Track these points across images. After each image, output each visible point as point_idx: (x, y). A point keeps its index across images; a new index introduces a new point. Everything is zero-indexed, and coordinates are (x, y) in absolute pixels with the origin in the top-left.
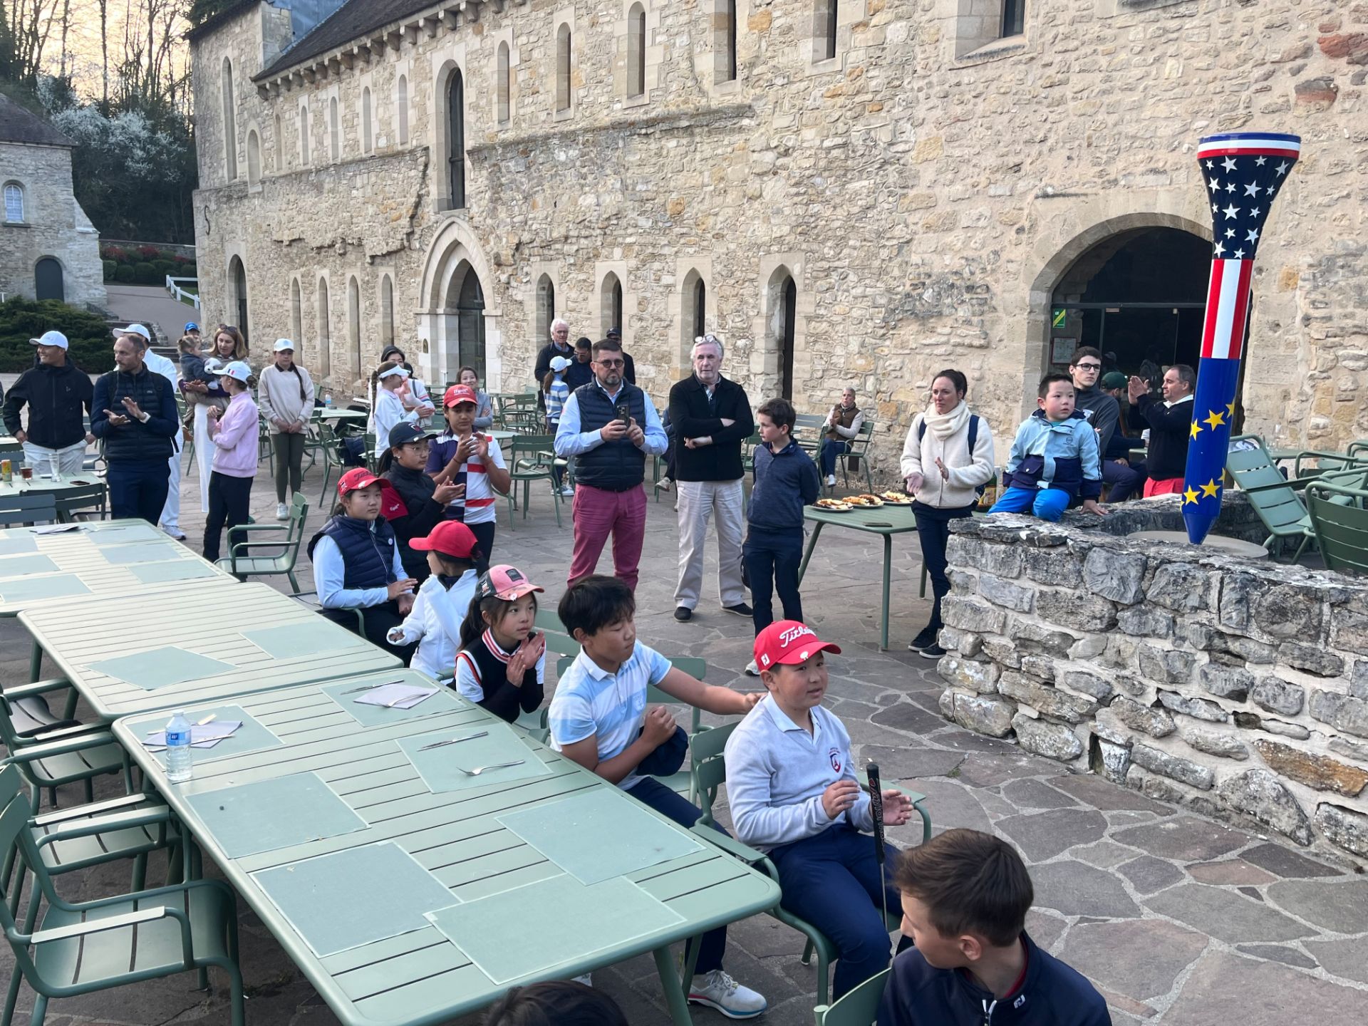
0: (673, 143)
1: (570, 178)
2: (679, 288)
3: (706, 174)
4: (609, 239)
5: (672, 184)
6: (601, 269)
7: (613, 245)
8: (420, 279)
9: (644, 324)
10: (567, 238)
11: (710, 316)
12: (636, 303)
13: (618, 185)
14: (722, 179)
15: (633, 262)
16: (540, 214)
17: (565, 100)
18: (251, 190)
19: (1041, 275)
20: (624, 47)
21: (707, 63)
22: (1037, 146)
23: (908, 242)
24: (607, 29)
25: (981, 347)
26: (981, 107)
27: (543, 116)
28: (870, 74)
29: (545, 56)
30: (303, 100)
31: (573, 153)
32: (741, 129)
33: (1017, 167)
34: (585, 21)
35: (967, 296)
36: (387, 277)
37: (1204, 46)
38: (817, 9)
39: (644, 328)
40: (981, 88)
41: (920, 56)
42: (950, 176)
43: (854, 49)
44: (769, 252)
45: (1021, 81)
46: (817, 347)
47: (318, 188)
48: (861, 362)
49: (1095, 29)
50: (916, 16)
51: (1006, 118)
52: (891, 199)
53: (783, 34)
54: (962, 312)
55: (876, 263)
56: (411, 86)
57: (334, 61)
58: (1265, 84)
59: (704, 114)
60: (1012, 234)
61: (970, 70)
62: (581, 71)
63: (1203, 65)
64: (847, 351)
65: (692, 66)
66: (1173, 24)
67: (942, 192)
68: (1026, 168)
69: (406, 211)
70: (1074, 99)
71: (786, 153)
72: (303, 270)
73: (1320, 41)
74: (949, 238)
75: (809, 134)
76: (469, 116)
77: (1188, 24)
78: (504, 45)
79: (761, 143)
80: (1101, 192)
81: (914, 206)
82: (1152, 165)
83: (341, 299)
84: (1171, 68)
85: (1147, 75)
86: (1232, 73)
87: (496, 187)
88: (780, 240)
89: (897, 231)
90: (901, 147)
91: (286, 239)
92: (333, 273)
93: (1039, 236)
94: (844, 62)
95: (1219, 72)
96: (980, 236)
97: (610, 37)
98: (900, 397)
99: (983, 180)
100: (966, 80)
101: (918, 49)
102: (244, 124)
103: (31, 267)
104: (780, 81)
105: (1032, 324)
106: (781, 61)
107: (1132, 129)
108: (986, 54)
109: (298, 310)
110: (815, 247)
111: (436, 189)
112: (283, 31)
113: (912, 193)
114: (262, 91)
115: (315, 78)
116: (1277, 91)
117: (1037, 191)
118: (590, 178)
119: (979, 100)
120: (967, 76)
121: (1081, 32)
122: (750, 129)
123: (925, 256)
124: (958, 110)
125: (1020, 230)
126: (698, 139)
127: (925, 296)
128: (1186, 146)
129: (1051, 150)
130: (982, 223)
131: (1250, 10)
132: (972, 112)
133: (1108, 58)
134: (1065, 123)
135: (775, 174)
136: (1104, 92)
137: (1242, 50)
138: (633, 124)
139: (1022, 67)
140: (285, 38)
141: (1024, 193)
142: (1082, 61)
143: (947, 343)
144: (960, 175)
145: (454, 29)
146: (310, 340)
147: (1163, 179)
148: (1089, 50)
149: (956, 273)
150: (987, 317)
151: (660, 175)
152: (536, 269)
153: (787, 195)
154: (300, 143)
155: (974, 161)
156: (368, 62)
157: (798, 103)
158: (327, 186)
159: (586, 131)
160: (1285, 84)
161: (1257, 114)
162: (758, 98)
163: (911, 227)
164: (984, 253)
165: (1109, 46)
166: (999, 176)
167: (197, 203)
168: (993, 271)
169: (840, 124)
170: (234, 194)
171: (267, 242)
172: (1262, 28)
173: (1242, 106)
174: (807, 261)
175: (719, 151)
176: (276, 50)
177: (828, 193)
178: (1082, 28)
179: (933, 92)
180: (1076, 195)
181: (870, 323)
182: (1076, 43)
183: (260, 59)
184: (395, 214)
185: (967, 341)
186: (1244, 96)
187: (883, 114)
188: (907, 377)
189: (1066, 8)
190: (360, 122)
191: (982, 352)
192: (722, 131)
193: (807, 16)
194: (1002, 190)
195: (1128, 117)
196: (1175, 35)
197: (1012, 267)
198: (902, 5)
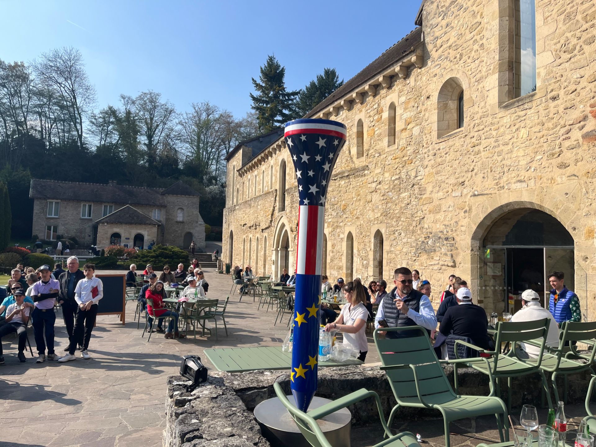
0: (343, 182)
2: (345, 239)
3: (354, 193)
5: (343, 198)
8: (273, 237)
9: (334, 254)
11: (355, 251)
12: (331, 245)
14: (359, 195)
15: (331, 229)
18: (236, 208)
19: (475, 232)
21: (355, 151)
22: (470, 173)
23: (423, 218)
25: (452, 266)
26: (448, 158)
28: (408, 149)
30: (249, 176)
32: (365, 175)
33: (463, 183)
35: (445, 242)
36: (266, 237)
37: (537, 121)
38: (389, 125)
39: (334, 256)
40: (447, 150)
41: (425, 139)
43: (402, 139)
44: (374, 224)
45: (462, 146)
46: (391, 265)
47: (250, 206)
49: (489, 119)
50: (423, 123)
51: (457, 162)
52: (416, 200)
53: (378, 136)
54: (443, 250)
55: (411, 228)
56: (274, 169)
57: (255, 162)
58: (567, 136)
59: (352, 170)
60: (462, 214)
61: (443, 143)
63: (537, 130)
65: (350, 152)
66: (523, 113)
67: (435, 196)
68: (466, 183)
69: (270, 213)
70: (484, 151)
71: (380, 183)
72: (246, 235)
73: (591, 112)
74: (438, 216)
75: (387, 175)
76: (287, 177)
77: (529, 112)
79: (370, 180)
80: (498, 192)
81: (425, 203)
82: (519, 178)
83: (254, 245)
84: (523, 133)
85: (513, 137)
86: (551, 132)
87: (292, 202)
88: (377, 219)
89: (419, 214)
90: (419, 178)
91: (242, 224)
92: (253, 236)
93: (473, 213)
94: (399, 145)
95: (545, 132)
99: (450, 190)
100: (441, 148)
101: (424, 137)
102: (236, 186)
103: (183, 236)
104: (377, 155)
105: (473, 256)
106: (378, 147)
107: (508, 162)
108: (448, 136)
109: (244, 249)
110: (389, 221)
111: (278, 204)
112: (249, 155)
113: (424, 197)
114: (241, 175)
115: (251, 168)
116: (573, 139)
117: (471, 194)
119: (447, 155)
120: (442, 146)
121: (484, 122)
122: (368, 175)
123: (430, 225)
124: (440, 160)
125: (465, 212)
126: (351, 180)
127: (429, 242)
128: (533, 168)
129: (476, 174)
130: (451, 209)
131: (556, 102)
132: (445, 160)
133: (496, 132)
134: (480, 162)
135: (376, 192)
136: (496, 147)
137: (555, 120)
139: (462, 139)
141: (467, 194)
142: (485, 134)
143: (438, 264)
144: (441, 188)
147: (524, 185)
148: (488, 129)
149: (441, 232)
150: (454, 252)
151: (340, 195)
153: (380, 200)
154: (248, 191)
155: (446, 182)
156: (264, 162)
157: (383, 163)
158: (252, 205)
160: (576, 134)
161: (565, 150)
162: (370, 162)
163: (424, 212)
164: (452, 222)
165: (496, 126)
166: (456, 187)
167: (224, 213)
168: (456, 230)
169: (397, 170)
170: (233, 210)
171: (239, 225)
172: (563, 110)
173: (557, 147)
174: (387, 228)
175: (358, 184)
176: (246, 161)
177: (394, 199)
178: (484, 120)
179: (430, 154)
180: (487, 194)
181: (410, 255)
182: (483, 127)
183: (241, 164)
184: (268, 214)
185: (446, 264)
186: (558, 142)
187: (412, 164)
189: (478, 112)
190: (261, 182)
191: (453, 269)
192: (358, 176)
193: (385, 128)
194: (458, 193)
195: (506, 157)
196: (524, 118)
197: (463, 229)
198: (417, 119)
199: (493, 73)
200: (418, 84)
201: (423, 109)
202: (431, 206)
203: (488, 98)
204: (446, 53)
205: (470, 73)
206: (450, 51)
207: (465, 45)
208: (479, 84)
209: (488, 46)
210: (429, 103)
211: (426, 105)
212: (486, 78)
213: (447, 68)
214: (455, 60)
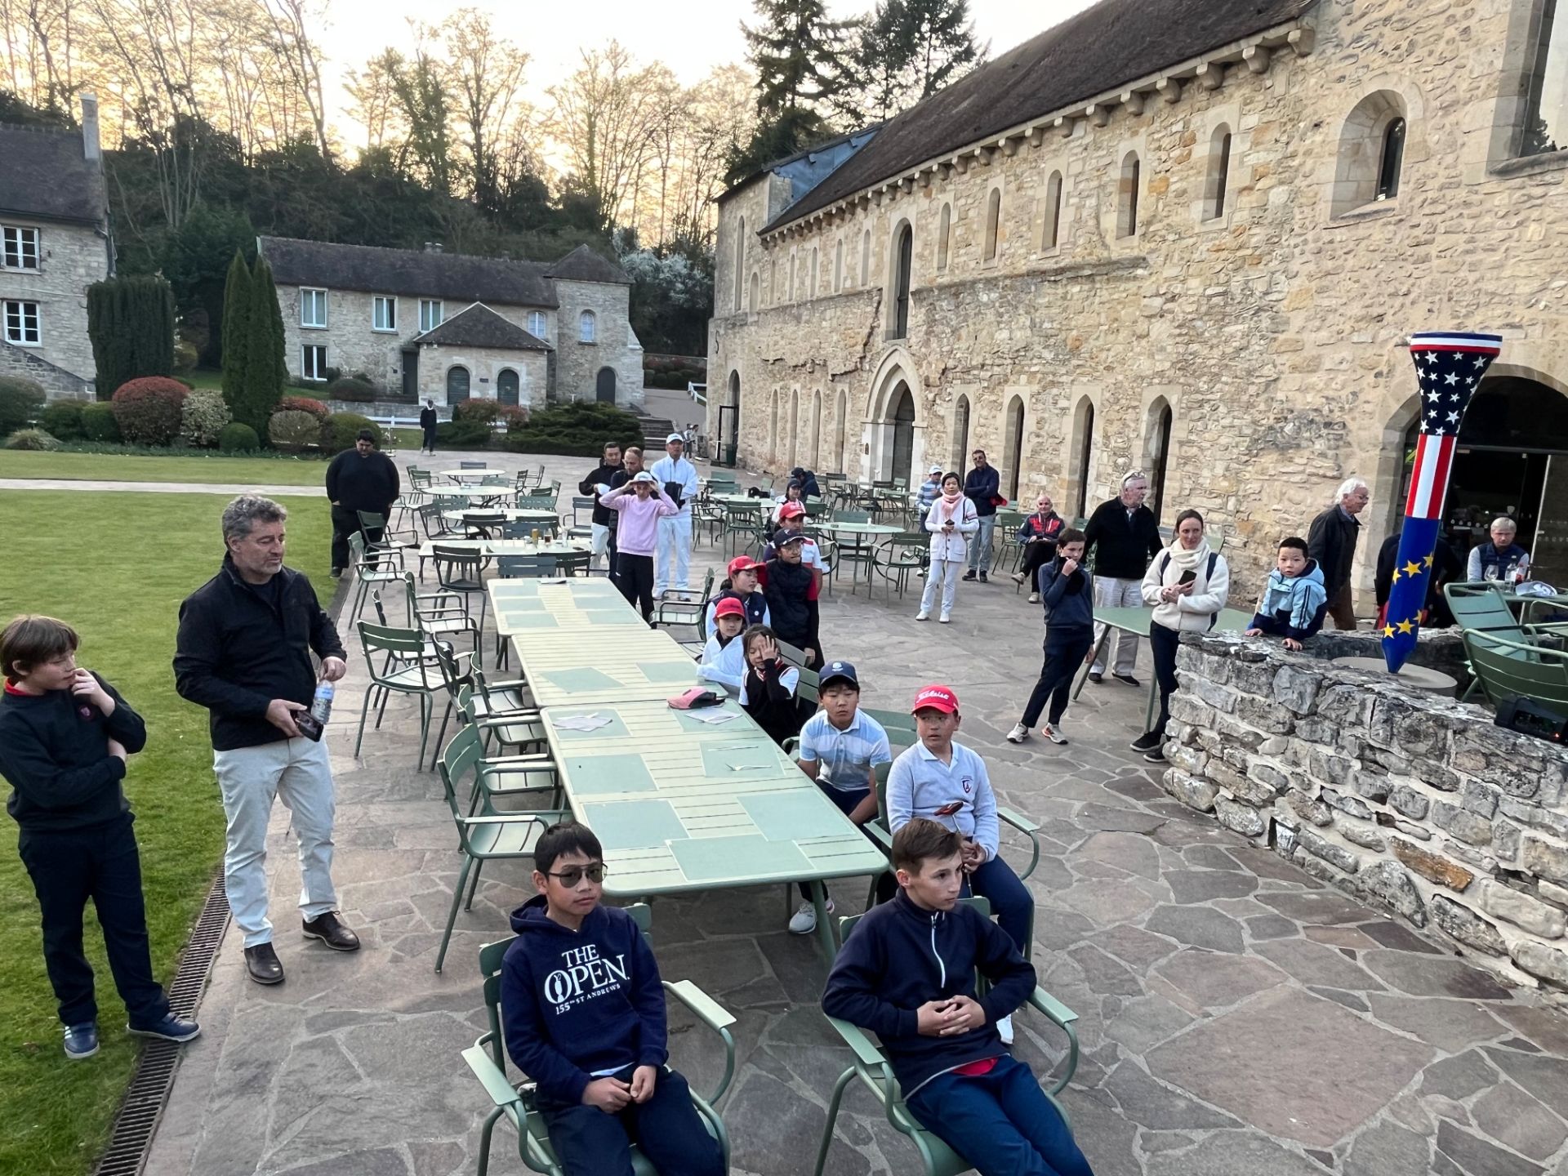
0: (1076, 289)
1: (990, 316)
2: (1073, 411)
3: (1103, 315)
4: (1018, 368)
5: (1073, 323)
6: (1009, 392)
7: (1020, 373)
8: (867, 395)
9: (1041, 440)
10: (983, 366)
11: (1097, 436)
12: (1035, 422)
13: (1028, 323)
14: (1116, 320)
15: (1036, 388)
16: (963, 345)
17: (991, 253)
18: (750, 319)
19: (1395, 416)
20: (1043, 208)
21: (1111, 221)
22: (1401, 299)
23: (1275, 380)
24: (1030, 192)
25: (1333, 478)
26: (1351, 262)
27: (972, 264)
28: (1252, 232)
29: (978, 215)
30: (793, 249)
31: (994, 296)
32: (1135, 278)
33: (1380, 318)
34: (1013, 186)
35: (1324, 432)
36: (843, 392)
38: (1209, 174)
39: (1041, 444)
40: (1351, 245)
41: (1298, 216)
42: (1317, 323)
43: (1239, 209)
44: (1150, 384)
45: (1390, 240)
46: (1187, 468)
47: (798, 319)
48: (1225, 484)
49: (1462, 194)
50: (1297, 182)
51: (1373, 272)
52: (1262, 342)
53: (1178, 196)
54: (1319, 445)
55: (1245, 398)
56: (873, 239)
57: (817, 219)
59: (1104, 265)
60: (1370, 378)
61: (1343, 230)
62: (1007, 227)
64: (1212, 474)
65: (1098, 223)
66: (1539, 191)
67: (1309, 338)
68: (1388, 318)
69: (861, 339)
70: (1438, 257)
71: (1173, 299)
72: (781, 383)
74: (1313, 379)
75: (1194, 283)
76: (915, 264)
77: (1553, 190)
78: (947, 206)
79: (1152, 290)
81: (1283, 349)
82: (1509, 320)
83: (807, 407)
84: (1534, 231)
85: (1510, 237)
87: (931, 322)
88: (1161, 374)
89: (1266, 371)
90: (1275, 297)
91: (771, 359)
92: (804, 387)
93: (1396, 380)
94: (1229, 221)
96: (1341, 378)
97: (1032, 199)
98: (1256, 517)
99: (1347, 328)
100: (1338, 239)
101: (1296, 211)
102: (749, 268)
103: (595, 376)
104: (1171, 237)
105: (1384, 461)
106: (1174, 219)
107: (1491, 287)
108: (1358, 216)
109: (775, 414)
110: (1191, 381)
111: (885, 323)
112: (784, 195)
113: (1281, 337)
114: (764, 242)
115: (801, 232)
117: (1397, 340)
118: (1006, 317)
119: (1350, 256)
120: (1339, 235)
121: (1448, 197)
122: (1142, 278)
123: (1290, 394)
124: (1330, 265)
125: (1379, 375)
126: (1098, 285)
127: (1286, 430)
128: (1543, 304)
129: (1413, 303)
130: (1344, 366)
132: (1342, 266)
133: (1473, 221)
134: (1428, 279)
135: (1162, 316)
136: (1467, 252)
138: (1044, 272)
139: (1391, 228)
140: (786, 201)
141: (1386, 341)
142: (1447, 223)
143: (1303, 472)
144: (1327, 323)
145: (909, 193)
146: (782, 439)
148: (1455, 213)
149: (1316, 410)
150: (1342, 451)
151: (1064, 315)
152: (957, 390)
153: (1170, 335)
154: (787, 284)
155: (1341, 311)
156: (843, 219)
157: (1186, 256)
158: (804, 318)
159: (1006, 277)
162: (1152, 251)
163: (1279, 367)
164: (1344, 394)
165: (1474, 210)
166: (1362, 325)
167: (711, 328)
168: (1351, 410)
169: (1222, 275)
170: (737, 323)
171: (758, 361)
174: (1184, 394)
175: (1116, 296)
176: (778, 210)
177: (1207, 334)
178: (1449, 193)
179: (1307, 248)
181: (1235, 451)
182: (1443, 207)
183: (766, 218)
184: (853, 341)
185: (1321, 472)
187: (1261, 266)
188: (1265, 499)
189: (1436, 175)
190: (833, 267)
191: (1335, 482)
192: (1119, 279)
193: (1200, 181)
194: (1366, 337)
195: (1488, 275)
196: (1539, 202)
197: (1368, 408)
198: (1285, 172)
199: (1485, 96)
200: (1293, 91)
201: (1301, 151)
202: (1296, 359)
203: (1465, 149)
204: (1374, 34)
205: (1430, 87)
206: (1387, 30)
207: (1424, 24)
208: (1445, 115)
209: (1482, 36)
210: (1318, 138)
211: (1308, 142)
212: (1466, 104)
213: (1373, 66)
214: (1396, 53)
